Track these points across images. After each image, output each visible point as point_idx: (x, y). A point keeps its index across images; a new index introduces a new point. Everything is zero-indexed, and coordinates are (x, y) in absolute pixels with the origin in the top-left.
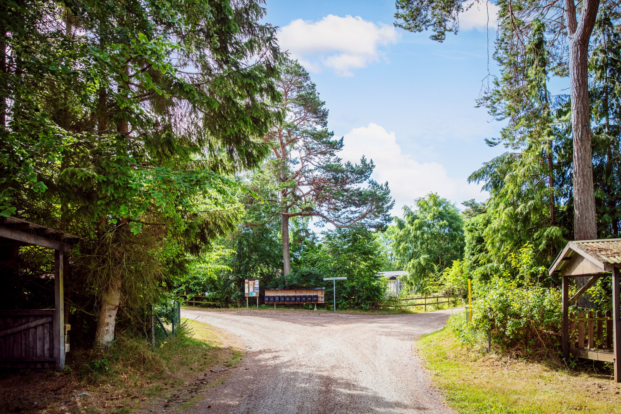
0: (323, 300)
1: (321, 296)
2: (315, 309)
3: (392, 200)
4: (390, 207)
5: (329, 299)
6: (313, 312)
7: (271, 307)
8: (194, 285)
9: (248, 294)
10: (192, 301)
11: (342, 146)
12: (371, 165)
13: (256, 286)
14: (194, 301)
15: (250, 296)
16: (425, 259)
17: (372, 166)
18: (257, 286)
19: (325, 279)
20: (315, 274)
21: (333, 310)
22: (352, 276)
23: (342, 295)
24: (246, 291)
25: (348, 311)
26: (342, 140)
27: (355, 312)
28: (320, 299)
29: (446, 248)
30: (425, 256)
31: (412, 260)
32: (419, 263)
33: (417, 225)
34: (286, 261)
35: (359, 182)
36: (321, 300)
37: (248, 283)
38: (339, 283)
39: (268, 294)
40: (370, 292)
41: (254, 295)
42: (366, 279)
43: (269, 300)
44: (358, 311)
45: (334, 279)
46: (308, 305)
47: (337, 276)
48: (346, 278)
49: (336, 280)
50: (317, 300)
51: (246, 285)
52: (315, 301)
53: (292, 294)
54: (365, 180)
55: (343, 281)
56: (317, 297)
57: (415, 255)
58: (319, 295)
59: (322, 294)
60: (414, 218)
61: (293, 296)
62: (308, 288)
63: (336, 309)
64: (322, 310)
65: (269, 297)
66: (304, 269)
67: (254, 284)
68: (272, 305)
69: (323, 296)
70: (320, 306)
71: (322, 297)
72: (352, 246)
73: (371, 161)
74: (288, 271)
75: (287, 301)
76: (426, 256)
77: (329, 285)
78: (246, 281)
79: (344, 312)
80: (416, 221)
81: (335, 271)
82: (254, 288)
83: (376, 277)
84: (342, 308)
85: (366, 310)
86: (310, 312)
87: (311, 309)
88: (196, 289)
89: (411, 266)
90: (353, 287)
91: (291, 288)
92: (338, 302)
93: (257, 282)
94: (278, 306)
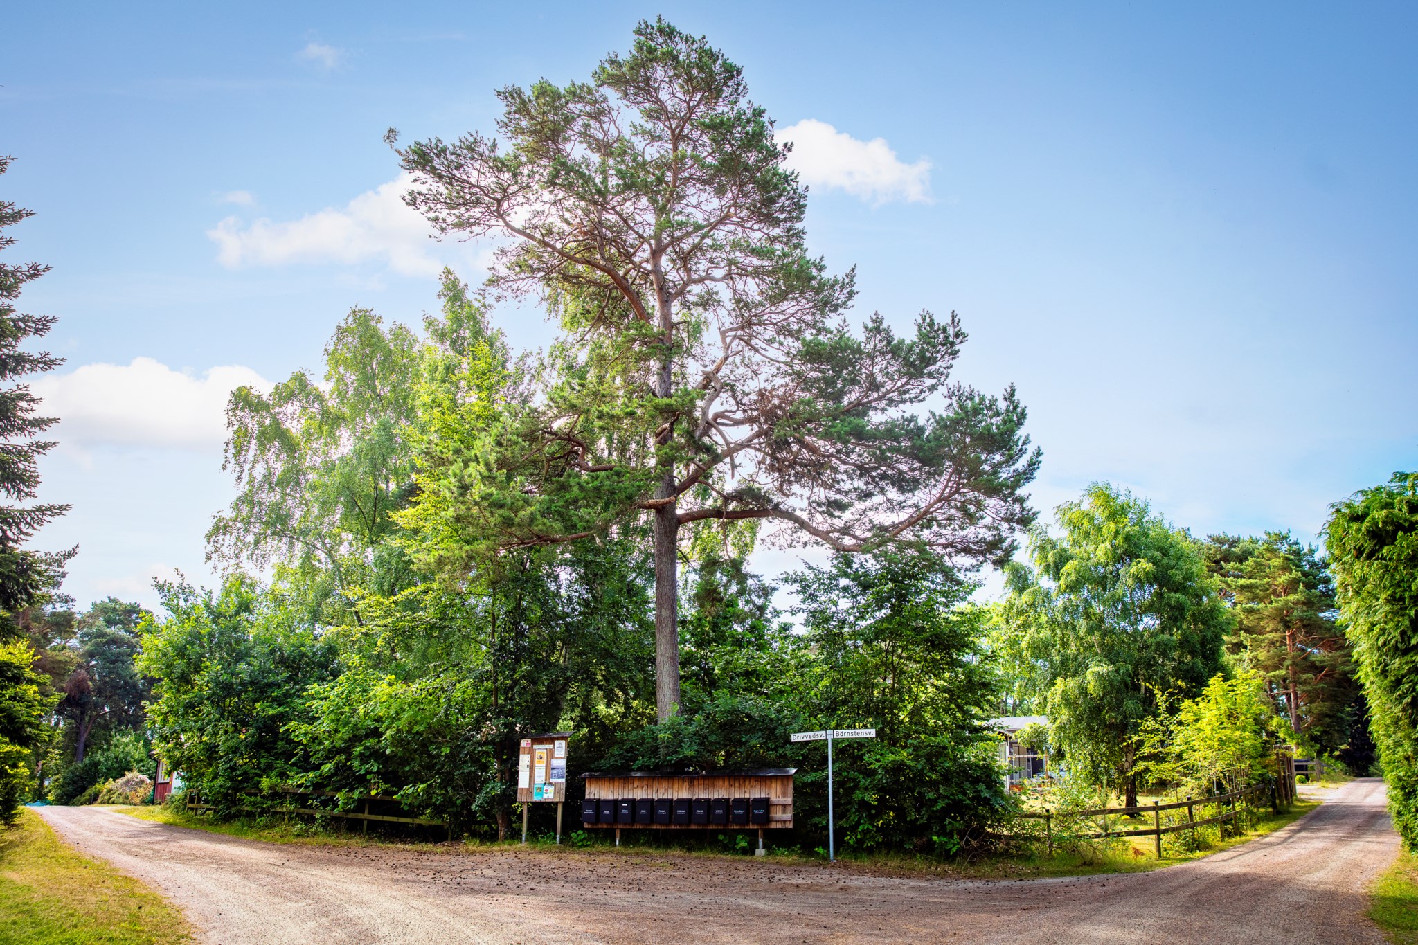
0: (789, 816)
1: (780, 796)
2: (760, 852)
3: (1031, 449)
4: (1028, 474)
5: (814, 812)
6: (751, 866)
7: (603, 841)
8: (363, 758)
9: (529, 791)
10: (361, 816)
11: (851, 295)
12: (951, 331)
13: (555, 763)
14: (365, 816)
15: (536, 798)
16: (1099, 676)
17: (957, 336)
18: (560, 763)
19: (797, 737)
20: (764, 719)
21: (826, 858)
22: (894, 725)
23: (858, 795)
24: (523, 782)
25: (880, 860)
26: (851, 275)
27: (907, 864)
28: (777, 814)
29: (1158, 644)
30: (1097, 669)
31: (1059, 680)
32: (1083, 691)
33: (1073, 577)
34: (665, 675)
35: (911, 401)
36: (783, 817)
37: (531, 751)
38: (849, 752)
39: (594, 792)
40: (959, 785)
41: (549, 795)
42: (945, 739)
43: (597, 817)
44: (918, 863)
45: (829, 735)
46: (733, 835)
47: (838, 727)
48: (872, 733)
49: (836, 742)
50: (767, 818)
51: (524, 760)
52: (757, 820)
53: (677, 792)
54: (932, 388)
55: (861, 744)
56: (766, 803)
57: (1070, 667)
58: (774, 799)
59: (784, 794)
60: (1064, 558)
61: (681, 802)
62: (734, 773)
63: (836, 852)
64: (786, 857)
65: (598, 804)
66: (723, 700)
67: (550, 754)
68: (608, 836)
69: (789, 800)
70: (779, 840)
71: (784, 806)
72: (887, 619)
73: (953, 317)
74: (668, 708)
75: (661, 820)
76: (1105, 669)
77: (813, 756)
78: (525, 743)
79: (866, 863)
80: (1069, 567)
81: (831, 709)
82: (550, 769)
83: (977, 730)
84: (858, 850)
85: (948, 857)
86: (740, 863)
87: (744, 851)
88: (368, 772)
89: (1057, 699)
90: (899, 767)
91: (676, 771)
92: (842, 823)
93: (560, 748)
94: (630, 838)
